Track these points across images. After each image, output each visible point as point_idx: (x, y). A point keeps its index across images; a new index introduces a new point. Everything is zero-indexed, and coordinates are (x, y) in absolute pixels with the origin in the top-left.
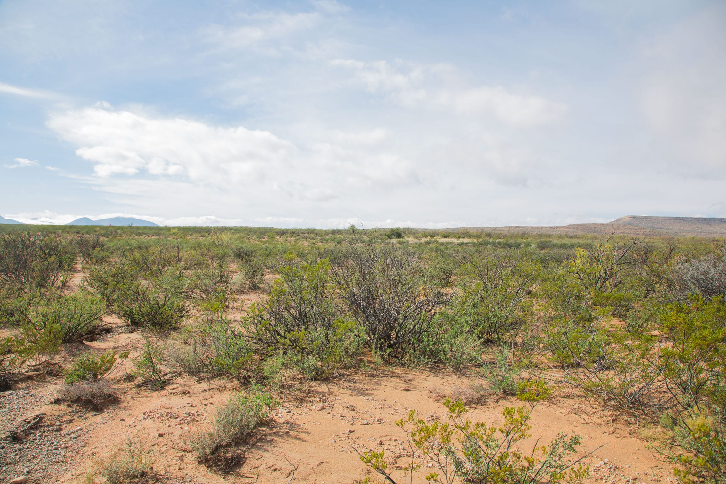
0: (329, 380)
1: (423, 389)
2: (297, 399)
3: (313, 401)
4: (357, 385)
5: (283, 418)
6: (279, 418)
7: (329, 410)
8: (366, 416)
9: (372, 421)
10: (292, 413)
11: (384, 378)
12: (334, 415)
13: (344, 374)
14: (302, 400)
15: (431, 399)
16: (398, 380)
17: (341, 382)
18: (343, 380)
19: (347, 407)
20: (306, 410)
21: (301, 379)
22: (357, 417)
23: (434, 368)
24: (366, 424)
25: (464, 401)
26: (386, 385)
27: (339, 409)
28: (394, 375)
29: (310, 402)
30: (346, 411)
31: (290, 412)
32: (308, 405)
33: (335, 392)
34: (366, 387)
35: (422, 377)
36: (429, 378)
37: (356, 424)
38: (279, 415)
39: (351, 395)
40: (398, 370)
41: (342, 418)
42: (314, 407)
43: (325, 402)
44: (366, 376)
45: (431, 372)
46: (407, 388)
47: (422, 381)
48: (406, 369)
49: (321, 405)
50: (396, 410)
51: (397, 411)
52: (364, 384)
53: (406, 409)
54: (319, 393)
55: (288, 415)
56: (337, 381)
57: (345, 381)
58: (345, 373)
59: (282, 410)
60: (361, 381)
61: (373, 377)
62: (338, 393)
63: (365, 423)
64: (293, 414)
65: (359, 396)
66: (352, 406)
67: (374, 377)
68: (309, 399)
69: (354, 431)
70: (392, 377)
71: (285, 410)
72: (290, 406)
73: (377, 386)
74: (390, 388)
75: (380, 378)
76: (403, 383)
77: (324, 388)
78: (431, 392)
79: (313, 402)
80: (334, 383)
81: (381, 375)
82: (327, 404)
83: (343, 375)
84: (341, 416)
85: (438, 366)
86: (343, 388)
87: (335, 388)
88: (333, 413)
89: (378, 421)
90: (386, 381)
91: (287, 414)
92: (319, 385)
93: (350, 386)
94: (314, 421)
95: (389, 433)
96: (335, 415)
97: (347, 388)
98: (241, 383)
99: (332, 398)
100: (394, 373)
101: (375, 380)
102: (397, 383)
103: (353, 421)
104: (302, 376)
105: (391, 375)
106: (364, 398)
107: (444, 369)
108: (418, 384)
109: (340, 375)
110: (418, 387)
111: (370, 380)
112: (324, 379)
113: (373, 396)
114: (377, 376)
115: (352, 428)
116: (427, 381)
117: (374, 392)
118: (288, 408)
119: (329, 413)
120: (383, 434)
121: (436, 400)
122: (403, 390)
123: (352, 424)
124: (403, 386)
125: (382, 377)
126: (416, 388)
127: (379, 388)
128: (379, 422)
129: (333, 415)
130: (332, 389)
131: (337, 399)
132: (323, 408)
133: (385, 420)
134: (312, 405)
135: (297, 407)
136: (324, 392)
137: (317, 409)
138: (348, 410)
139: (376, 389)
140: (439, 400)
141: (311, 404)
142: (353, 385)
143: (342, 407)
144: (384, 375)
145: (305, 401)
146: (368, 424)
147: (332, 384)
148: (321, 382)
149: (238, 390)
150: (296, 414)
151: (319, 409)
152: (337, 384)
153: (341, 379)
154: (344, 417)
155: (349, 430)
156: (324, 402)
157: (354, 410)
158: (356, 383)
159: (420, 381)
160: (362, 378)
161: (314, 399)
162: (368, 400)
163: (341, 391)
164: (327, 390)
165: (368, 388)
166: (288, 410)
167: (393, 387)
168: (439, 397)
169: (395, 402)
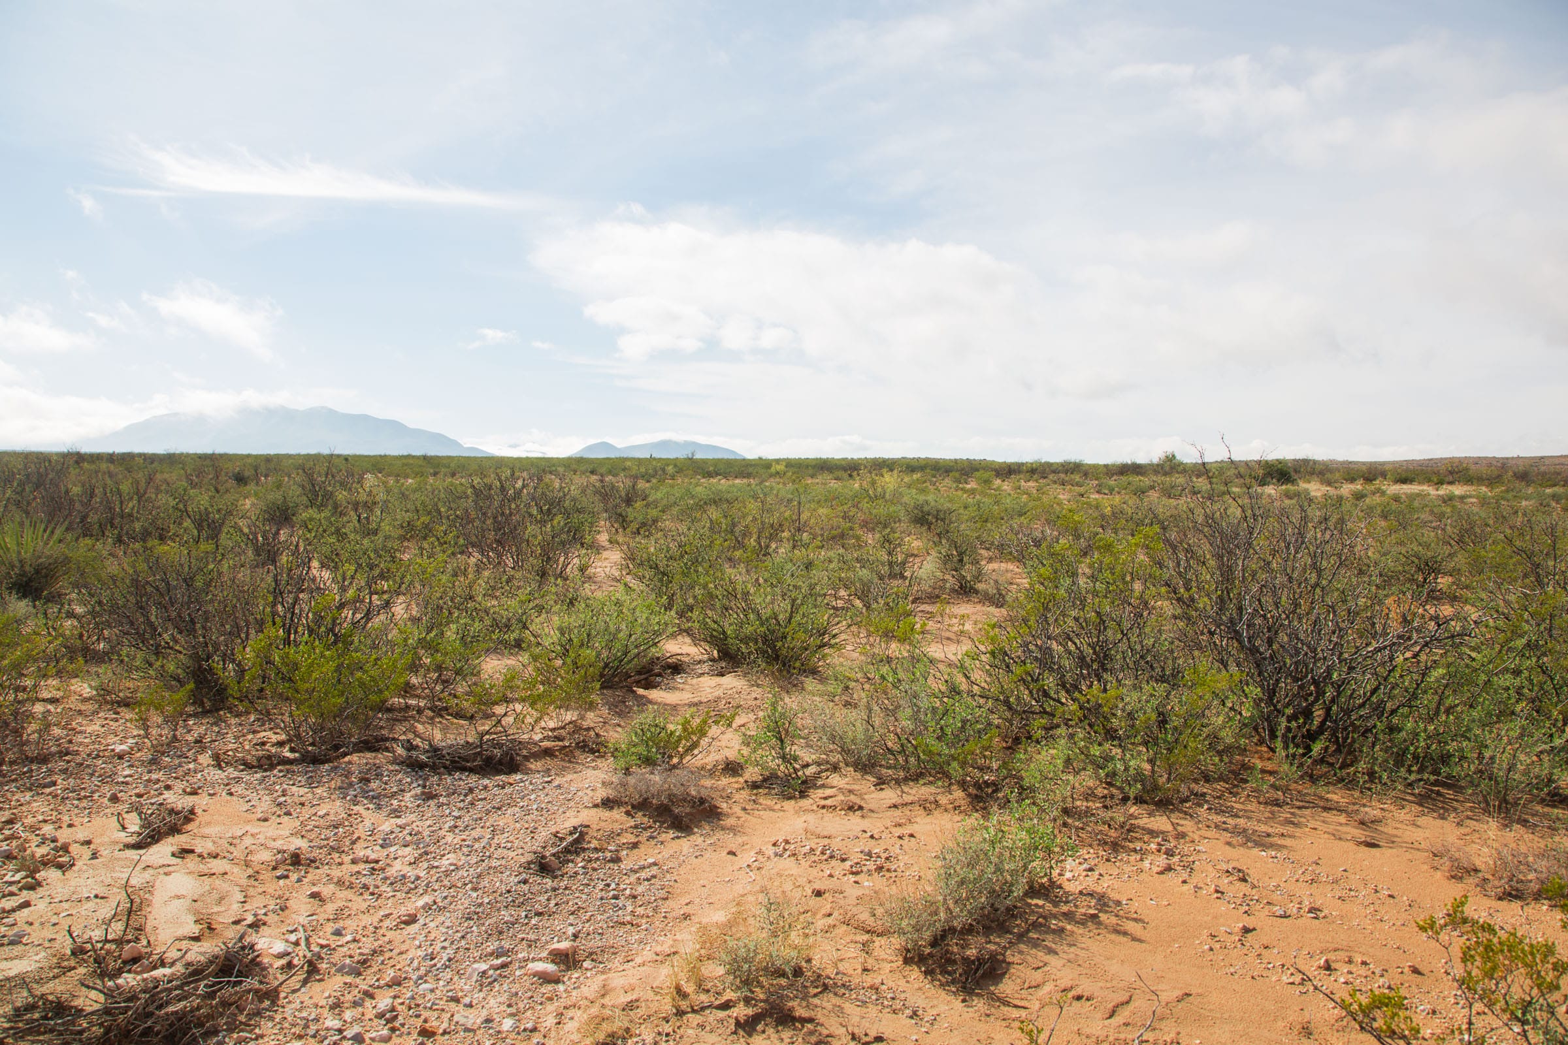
0: (1173, 804)
1: (1412, 846)
2: (1106, 843)
3: (1141, 850)
4: (1241, 822)
5: (1077, 883)
6: (1069, 880)
7: (1185, 876)
8: (1276, 897)
9: (1295, 910)
10: (1097, 873)
11: (1307, 812)
12: (1197, 888)
13: (1205, 793)
14: (1115, 847)
15: (1439, 873)
16: (1342, 819)
17: (1202, 811)
18: (1206, 807)
19: (1228, 871)
20: (1127, 868)
21: (1105, 797)
22: (1256, 898)
23: (1429, 796)
24: (1281, 917)
25: (1534, 886)
26: (1315, 829)
27: (1207, 876)
28: (1329, 805)
29: (1135, 850)
30: (1226, 881)
31: (1091, 870)
32: (1132, 858)
33: (1190, 834)
34: (1263, 828)
35: (1402, 815)
36: (1421, 821)
37: (1256, 913)
38: (1068, 875)
39: (1229, 844)
40: (1337, 796)
41: (1219, 895)
42: (1146, 864)
43: (1172, 855)
44: (1260, 803)
45: (1421, 805)
46: (1368, 840)
47: (1405, 827)
48: (1357, 794)
49: (1162, 861)
50: (1350, 890)
51: (1352, 893)
52: (1259, 821)
53: (1376, 891)
54: (1153, 833)
55: (1087, 876)
56: (1190, 807)
57: (1209, 809)
58: (1205, 790)
59: (1073, 863)
60: (1249, 814)
61: (1278, 805)
62: (1197, 838)
63: (1277, 914)
64: (1101, 875)
65: (1248, 848)
66: (1239, 871)
67: (1281, 807)
68: (1131, 846)
69: (1254, 929)
70: (1325, 809)
71: (1080, 863)
72: (1090, 855)
73: (1290, 829)
74: (1326, 836)
75: (1296, 811)
76: (1357, 828)
77: (1160, 822)
78: (1435, 855)
79: (1143, 853)
80: (1186, 813)
81: (1298, 803)
82: (1176, 859)
83: (1203, 795)
84: (1217, 891)
85: (1438, 793)
86: (1208, 827)
87: (1187, 825)
88: (1194, 881)
89: (1310, 911)
90: (1311, 819)
91: (1085, 873)
92: (1150, 815)
93: (1224, 823)
94: (1153, 897)
95: (1344, 943)
96: (1201, 888)
97: (1217, 826)
98: (969, 795)
99: (1186, 848)
100: (1327, 800)
101: (1285, 813)
102: (1341, 824)
103: (1248, 905)
104: (1106, 792)
105: (1322, 804)
106: (1263, 853)
107: (1457, 801)
108: (1395, 832)
109: (1196, 795)
110: (1395, 839)
111: (1272, 813)
112: (1161, 801)
113: (1285, 852)
114: (1288, 804)
115: (1250, 922)
116: (1419, 826)
117: (1287, 842)
118: (1085, 860)
119: (1184, 882)
120: (1328, 945)
121: (1453, 877)
122: (1361, 843)
123: (1246, 912)
124: (1360, 834)
125: (1299, 808)
126: (1393, 842)
127: (1297, 834)
128: (1313, 915)
129: (1195, 887)
130: (1182, 825)
131: (1199, 851)
132: (1169, 869)
133: (1326, 912)
134: (1141, 860)
135: (1108, 860)
136: (1163, 832)
137: (1155, 869)
138: (1230, 878)
139: (1290, 836)
140: (1461, 878)
141: (1138, 857)
142: (1231, 821)
143: (1215, 871)
144: (1304, 804)
145: (1123, 847)
146: (1285, 917)
147: (1181, 815)
148: (1152, 807)
149: (964, 811)
150: (1106, 877)
151: (1159, 869)
152: (1191, 816)
153: (1201, 806)
154: (1223, 893)
155: (1241, 925)
156: (1170, 853)
157: (1244, 880)
158: (1236, 816)
159: (1398, 826)
160: (1249, 807)
161: (1145, 846)
162: (1275, 860)
163: (1203, 832)
164: (1169, 828)
165: (1270, 830)
166: (1085, 866)
167: (1334, 835)
168: (1462, 872)
169: (1345, 871)
